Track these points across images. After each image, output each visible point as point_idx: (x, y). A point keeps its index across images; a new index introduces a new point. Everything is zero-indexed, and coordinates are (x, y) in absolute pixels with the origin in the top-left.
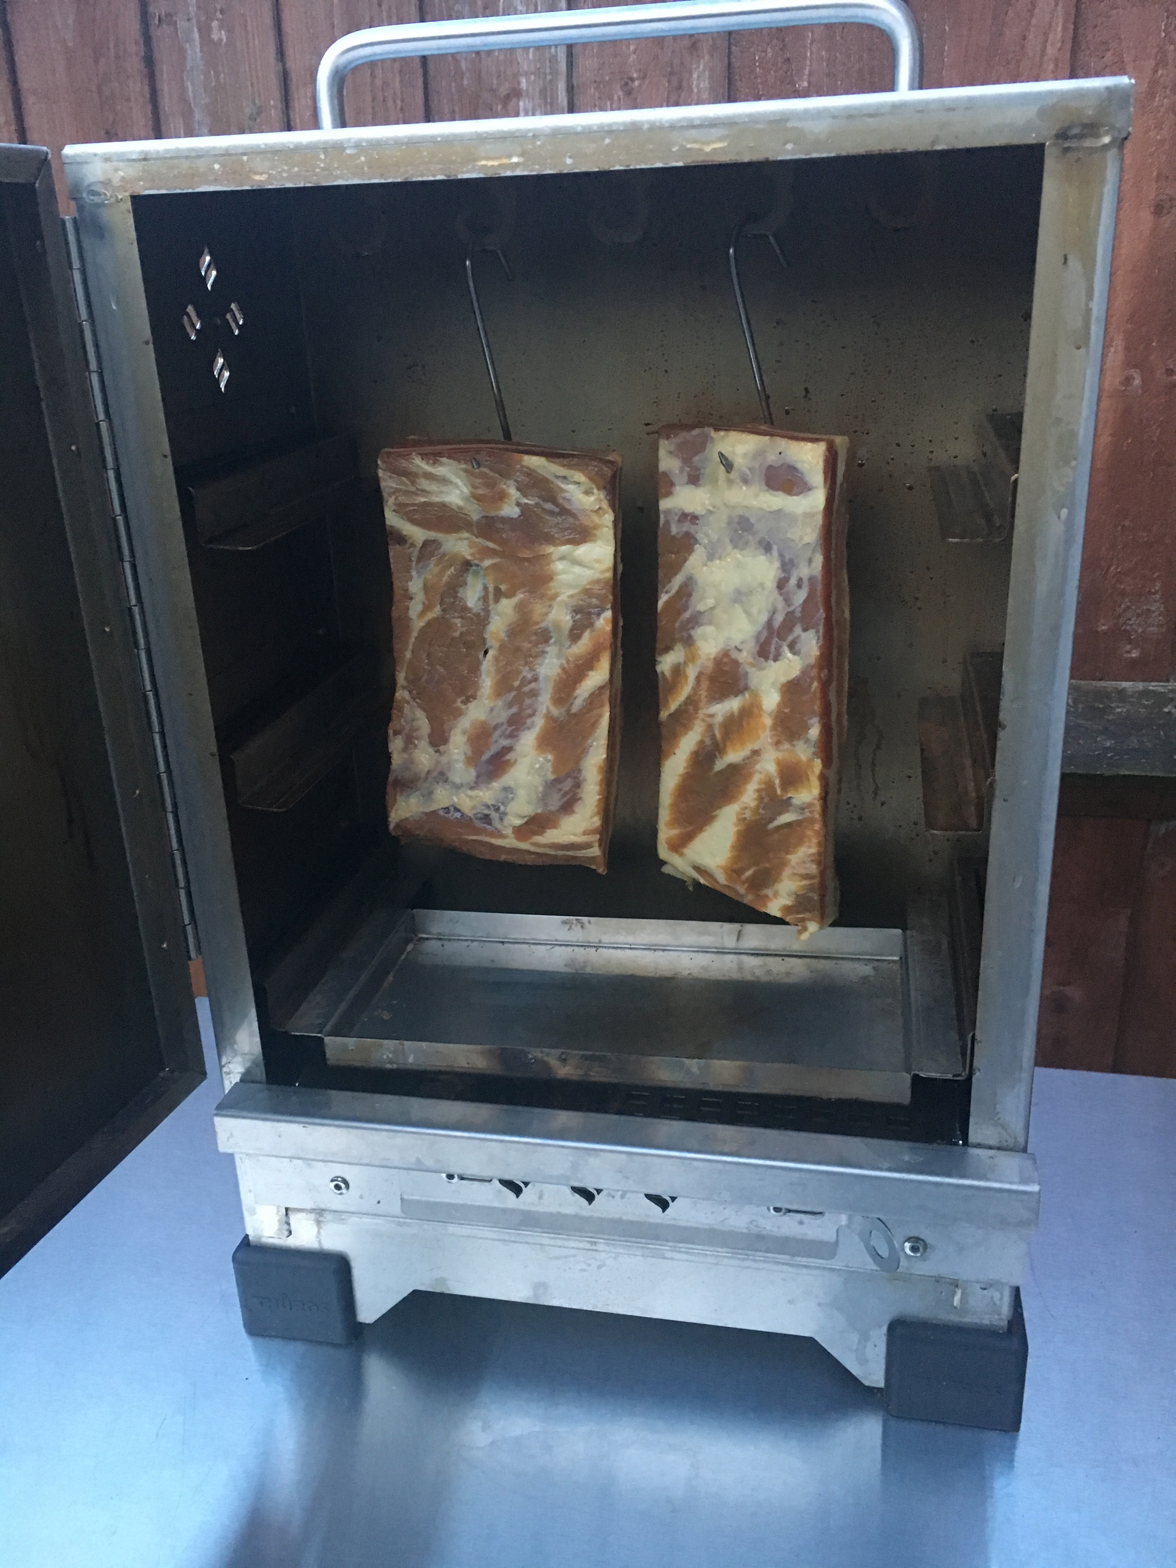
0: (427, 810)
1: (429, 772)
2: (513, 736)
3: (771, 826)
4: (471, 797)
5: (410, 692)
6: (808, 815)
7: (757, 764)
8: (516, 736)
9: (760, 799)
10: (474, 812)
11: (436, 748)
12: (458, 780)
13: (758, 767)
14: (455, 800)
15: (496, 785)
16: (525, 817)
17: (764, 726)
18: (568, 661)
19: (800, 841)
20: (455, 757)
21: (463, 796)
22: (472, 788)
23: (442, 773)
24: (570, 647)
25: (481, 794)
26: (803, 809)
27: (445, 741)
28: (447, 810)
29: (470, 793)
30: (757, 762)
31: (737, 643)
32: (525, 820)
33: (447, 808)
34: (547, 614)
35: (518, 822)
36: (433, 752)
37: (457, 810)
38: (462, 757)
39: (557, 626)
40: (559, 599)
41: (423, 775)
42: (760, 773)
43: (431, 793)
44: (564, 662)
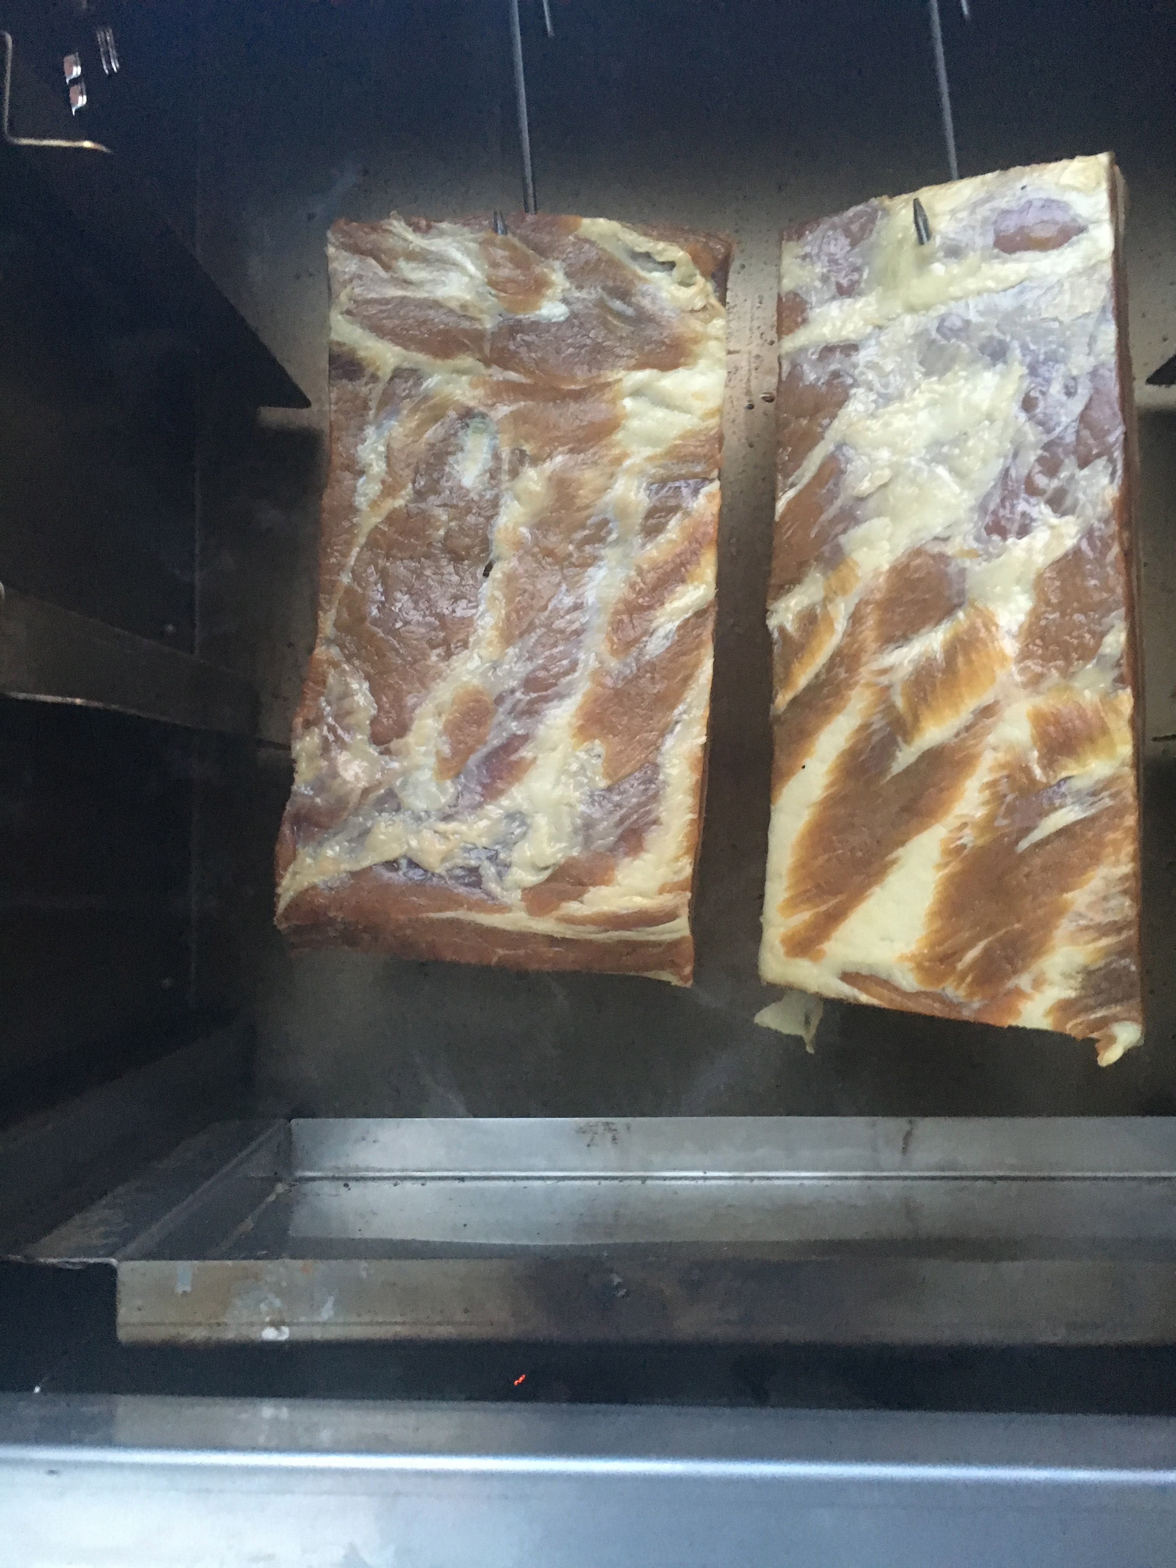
0: (357, 868)
1: (366, 792)
2: (531, 711)
3: (1024, 845)
4: (444, 835)
5: (342, 647)
6: (1108, 802)
7: (990, 733)
8: (537, 712)
9: (997, 798)
10: (448, 865)
11: (382, 747)
12: (420, 804)
13: (991, 739)
14: (414, 843)
15: (494, 810)
16: (546, 868)
17: (1004, 658)
18: (640, 572)
19: (1094, 859)
20: (420, 759)
21: (427, 834)
22: (447, 818)
23: (391, 794)
24: (643, 545)
25: (464, 828)
26: (1094, 794)
27: (402, 729)
28: (392, 865)
29: (442, 826)
30: (988, 730)
31: (938, 530)
32: (546, 874)
33: (395, 861)
34: (606, 489)
35: (532, 879)
36: (376, 754)
37: (413, 864)
38: (432, 761)
39: (623, 511)
40: (627, 463)
41: (354, 799)
42: (995, 749)
43: (365, 833)
44: (633, 573)
